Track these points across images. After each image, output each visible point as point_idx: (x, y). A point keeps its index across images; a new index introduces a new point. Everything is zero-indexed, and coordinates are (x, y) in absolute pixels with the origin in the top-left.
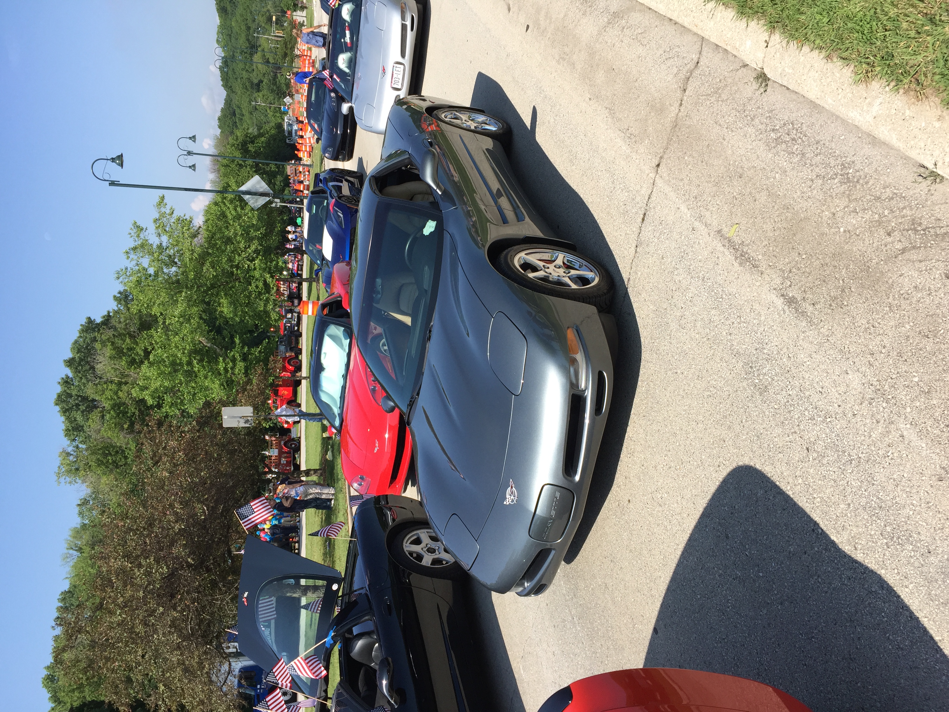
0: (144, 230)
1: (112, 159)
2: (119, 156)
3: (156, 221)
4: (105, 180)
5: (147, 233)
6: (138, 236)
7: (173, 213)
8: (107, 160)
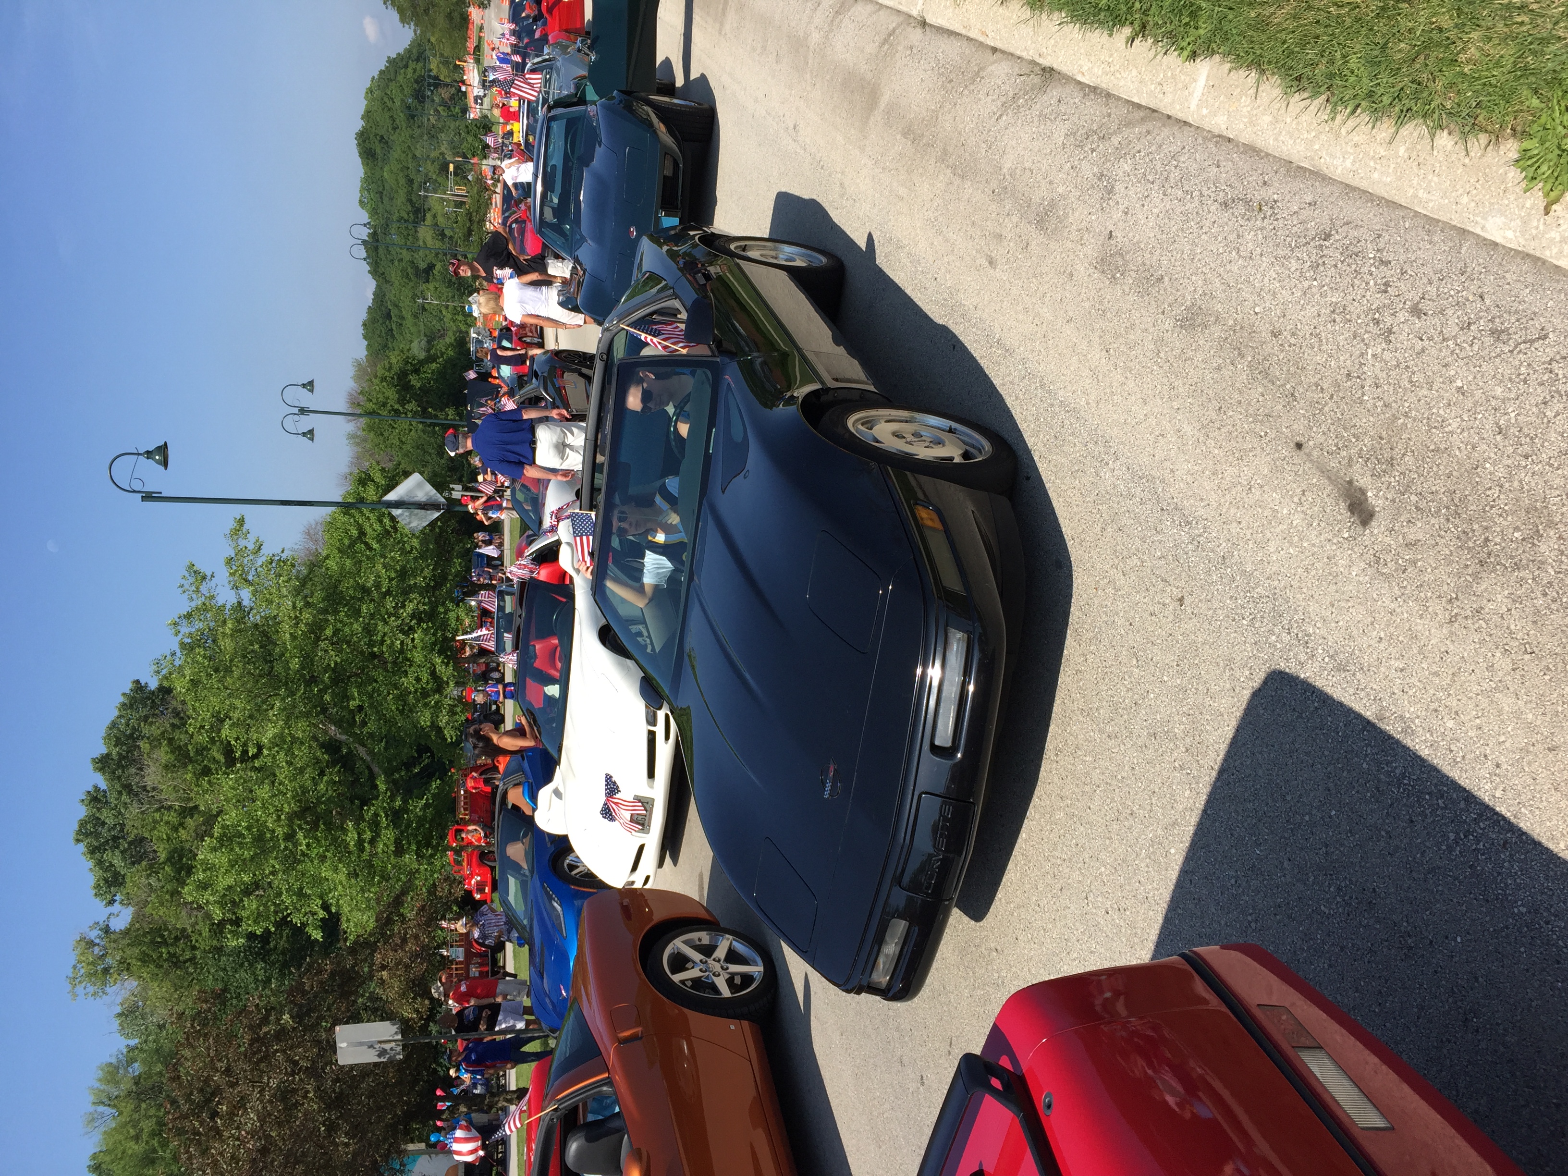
0: (209, 577)
1: (148, 452)
2: (159, 448)
3: (230, 561)
4: (134, 491)
5: (213, 583)
6: (198, 590)
7: (259, 549)
8: (139, 454)
